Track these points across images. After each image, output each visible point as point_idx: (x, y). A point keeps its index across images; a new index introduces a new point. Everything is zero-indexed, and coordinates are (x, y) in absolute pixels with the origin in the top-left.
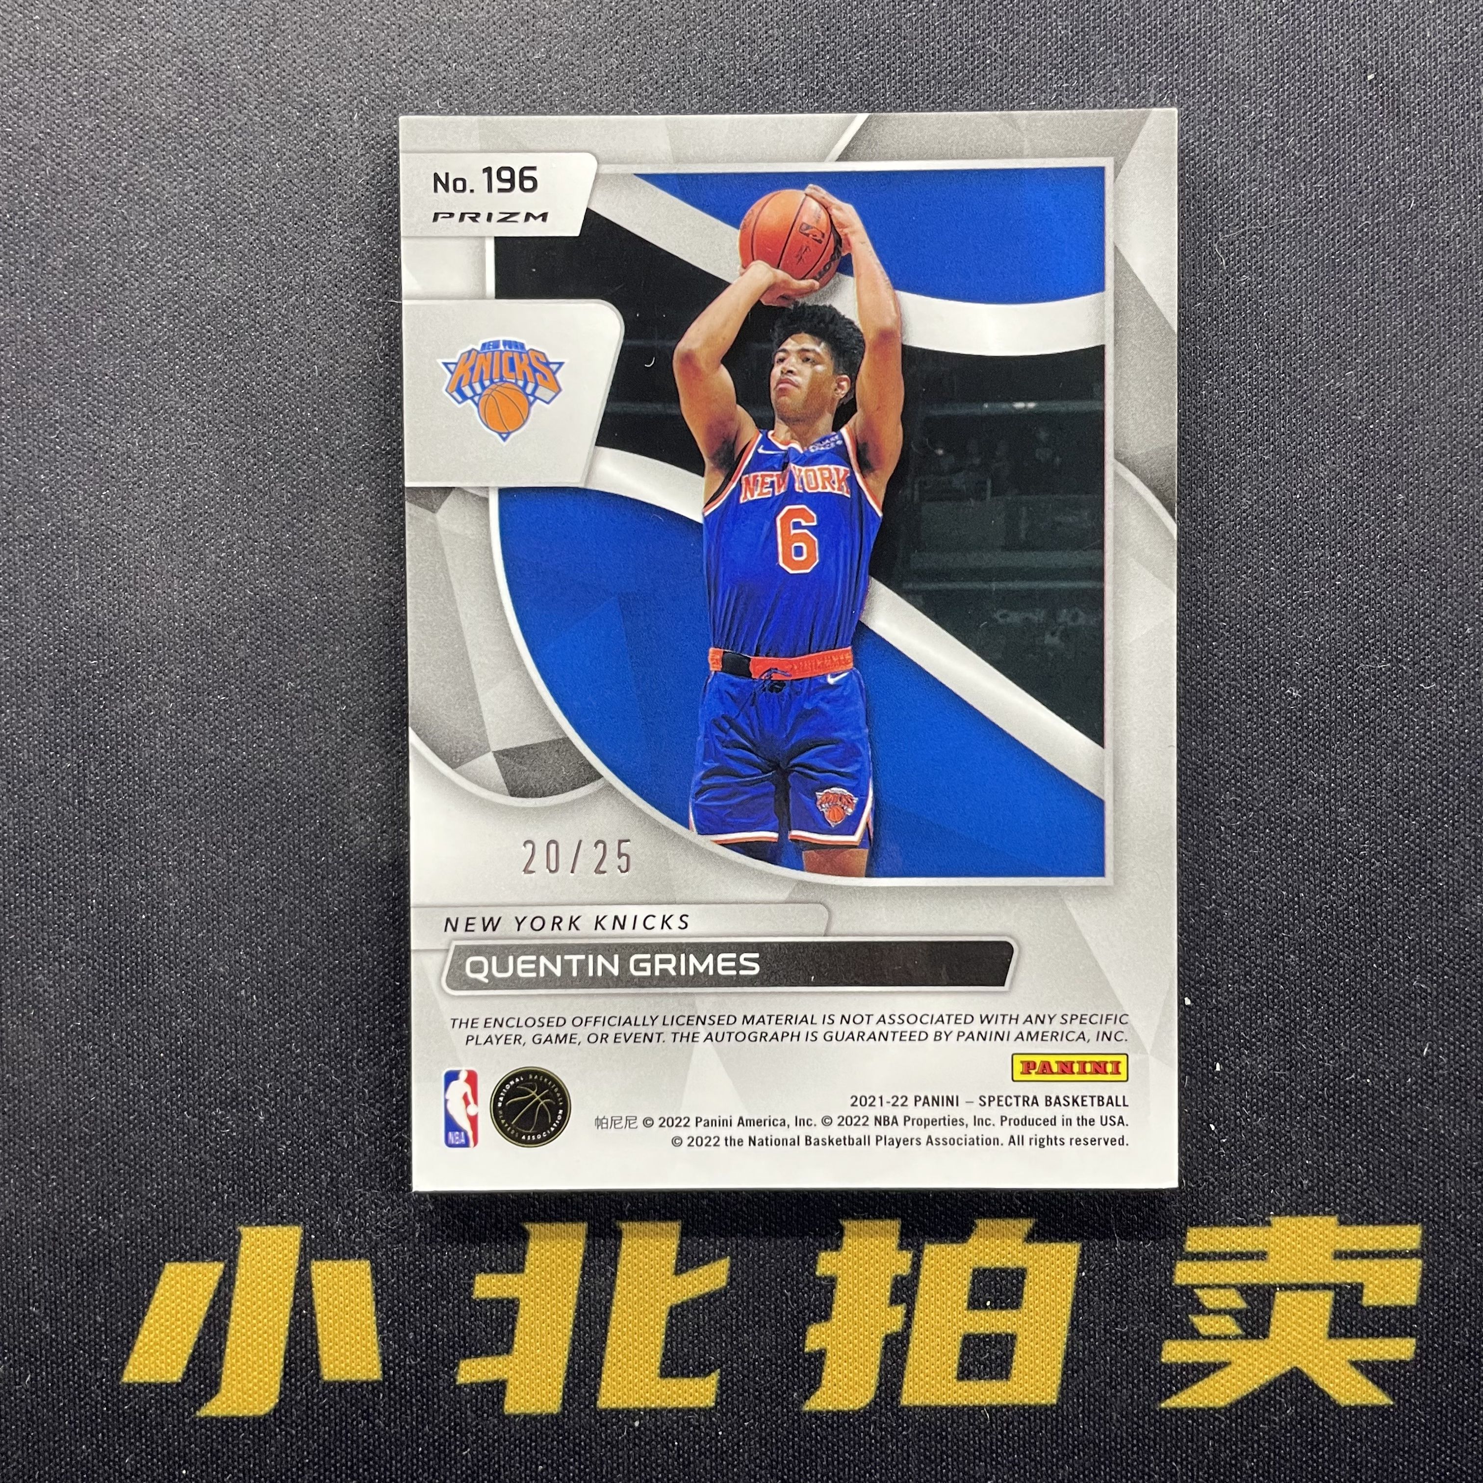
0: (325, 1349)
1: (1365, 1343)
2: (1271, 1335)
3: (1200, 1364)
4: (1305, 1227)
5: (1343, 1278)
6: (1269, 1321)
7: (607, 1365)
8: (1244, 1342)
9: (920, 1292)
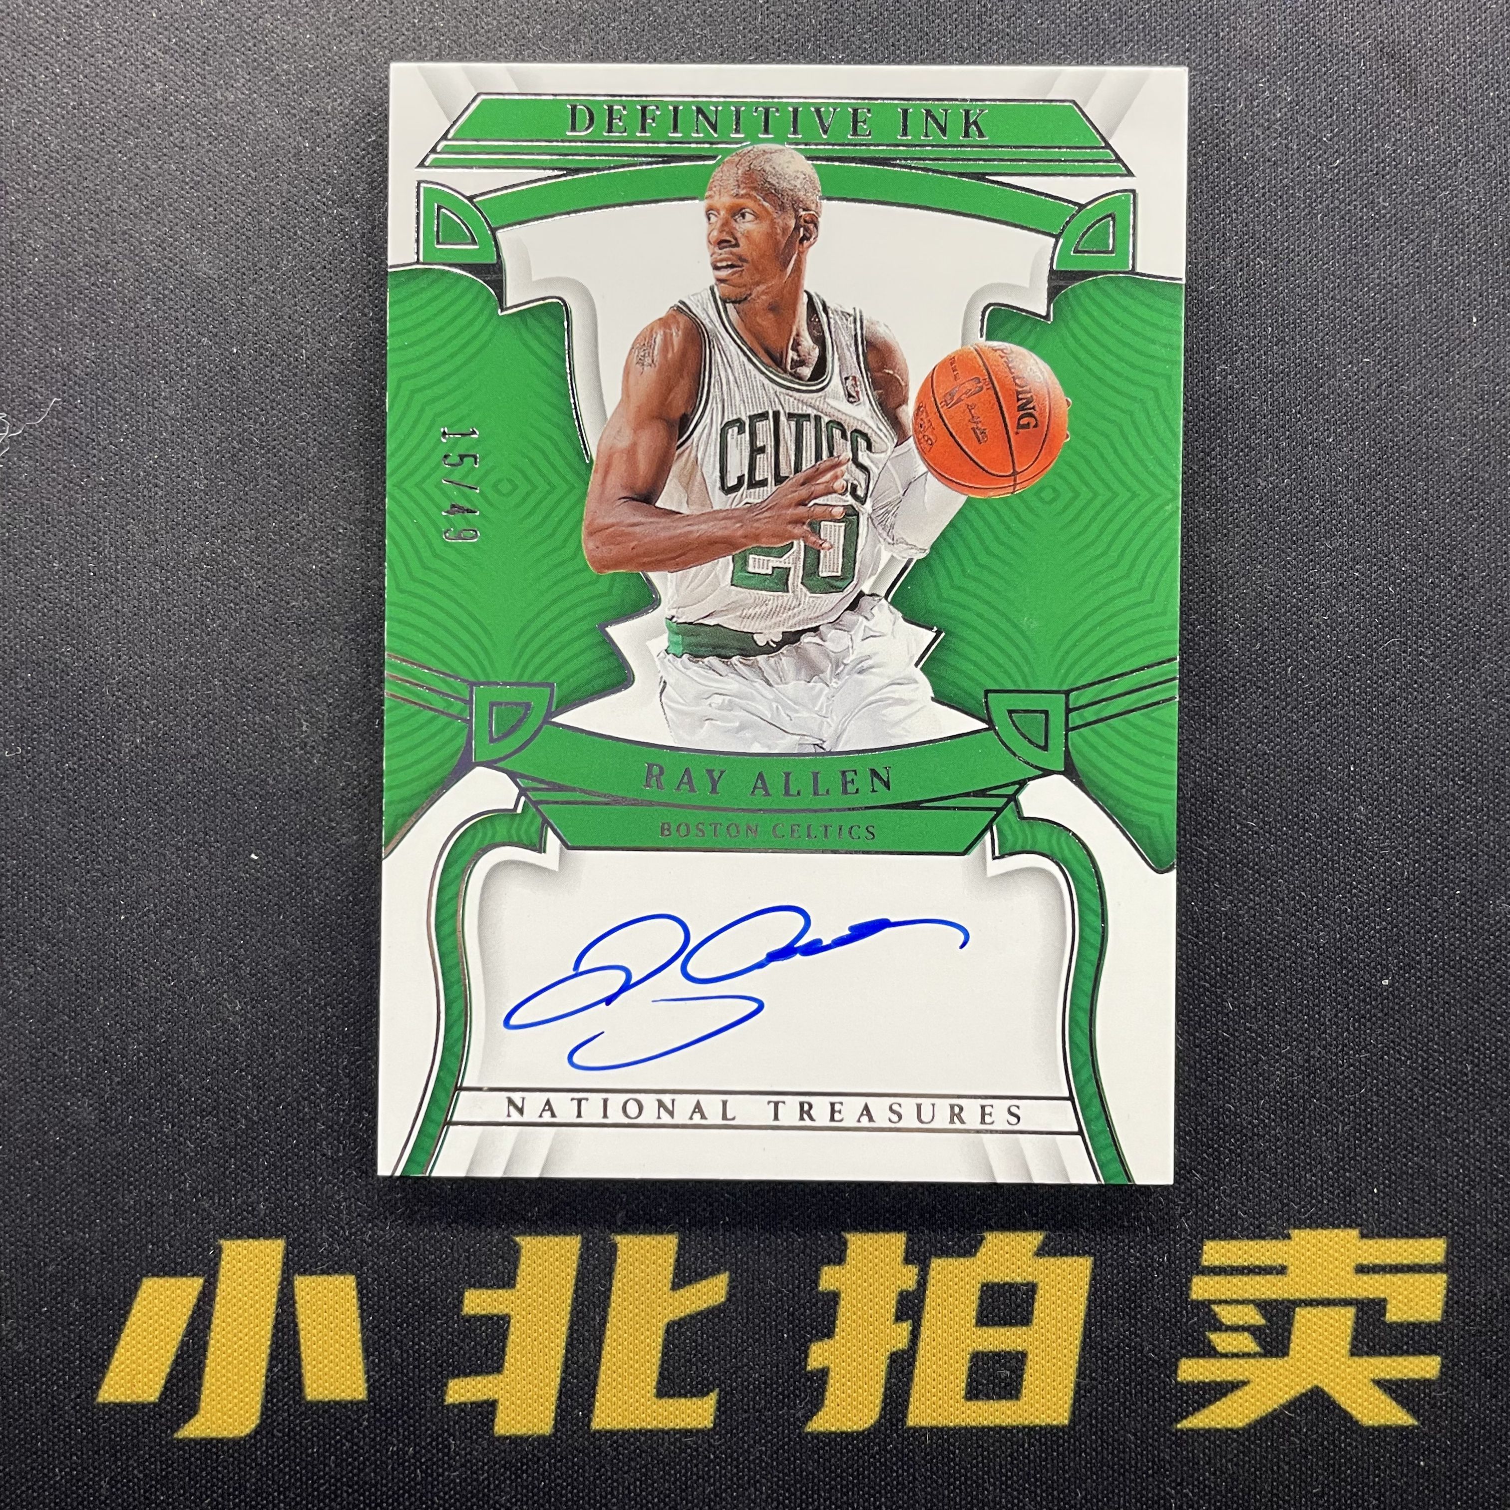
0: (309, 1367)
1: (1388, 1361)
2: (1291, 1353)
3: (1219, 1384)
4: (1326, 1240)
5: (1365, 1294)
6: (1289, 1338)
7: (601, 1384)
8: (1263, 1360)
9: (927, 1308)
